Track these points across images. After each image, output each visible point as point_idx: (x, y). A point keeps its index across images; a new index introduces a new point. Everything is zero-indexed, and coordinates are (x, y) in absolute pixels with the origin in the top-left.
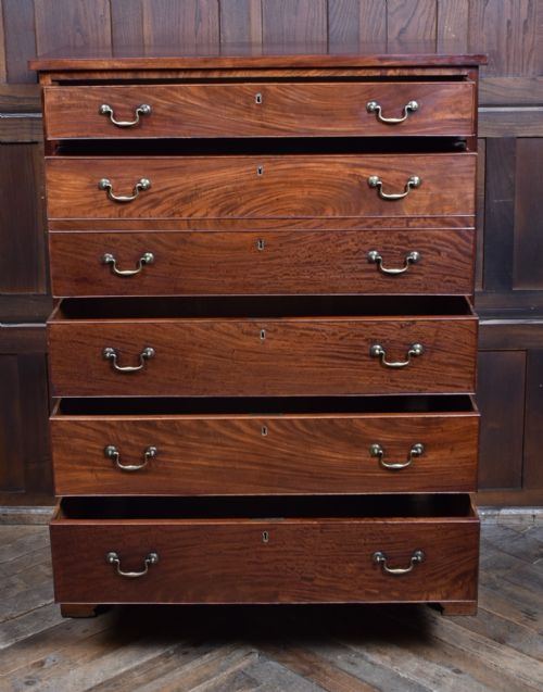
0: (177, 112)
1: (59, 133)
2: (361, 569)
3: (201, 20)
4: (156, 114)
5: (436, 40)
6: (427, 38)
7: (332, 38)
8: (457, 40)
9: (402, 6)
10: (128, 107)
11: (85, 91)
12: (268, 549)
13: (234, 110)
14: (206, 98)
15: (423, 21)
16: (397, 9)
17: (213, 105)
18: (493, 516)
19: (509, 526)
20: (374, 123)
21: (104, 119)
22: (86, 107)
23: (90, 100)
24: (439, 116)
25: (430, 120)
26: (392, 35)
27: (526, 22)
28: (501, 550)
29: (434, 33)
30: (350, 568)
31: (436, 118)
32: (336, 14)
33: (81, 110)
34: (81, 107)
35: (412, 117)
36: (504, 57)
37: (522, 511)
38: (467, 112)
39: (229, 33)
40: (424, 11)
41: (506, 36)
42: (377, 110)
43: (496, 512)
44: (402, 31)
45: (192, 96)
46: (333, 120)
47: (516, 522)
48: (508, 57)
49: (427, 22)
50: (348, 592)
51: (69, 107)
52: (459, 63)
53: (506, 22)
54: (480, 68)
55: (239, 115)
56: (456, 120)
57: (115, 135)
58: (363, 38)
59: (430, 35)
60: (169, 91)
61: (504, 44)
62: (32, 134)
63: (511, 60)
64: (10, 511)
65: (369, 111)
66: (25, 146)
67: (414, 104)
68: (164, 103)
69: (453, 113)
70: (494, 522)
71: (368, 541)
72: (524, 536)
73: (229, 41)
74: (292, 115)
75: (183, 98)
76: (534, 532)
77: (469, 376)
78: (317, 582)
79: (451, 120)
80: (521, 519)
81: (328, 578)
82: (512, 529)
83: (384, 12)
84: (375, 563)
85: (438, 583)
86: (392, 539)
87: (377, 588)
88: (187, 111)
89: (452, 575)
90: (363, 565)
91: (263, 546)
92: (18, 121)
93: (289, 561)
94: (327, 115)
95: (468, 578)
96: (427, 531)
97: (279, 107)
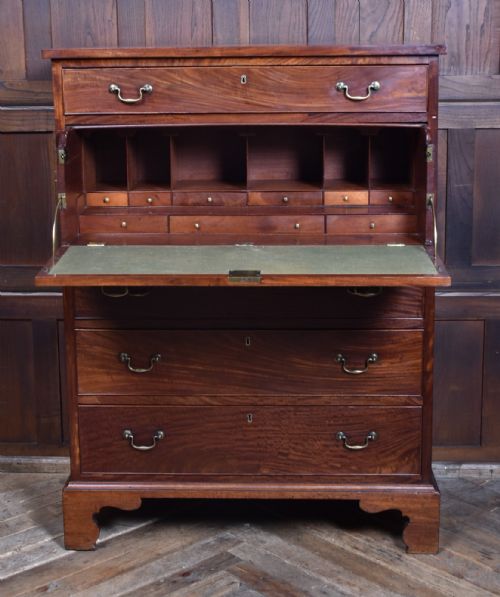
0: (173, 90)
1: (74, 109)
2: (325, 446)
3: (196, 25)
4: (156, 93)
6: (395, 39)
7: (311, 40)
9: (373, 12)
10: (133, 86)
11: (97, 73)
12: (252, 428)
13: (222, 89)
14: (199, 79)
15: (391, 26)
16: (369, 15)
17: (204, 85)
18: (454, 470)
19: (470, 479)
20: (342, 100)
21: (113, 96)
22: (97, 86)
23: (100, 80)
24: (398, 95)
25: (390, 98)
26: (364, 38)
27: (482, 26)
28: (461, 500)
29: (401, 36)
30: (318, 445)
31: (396, 96)
33: (93, 89)
35: (375, 95)
36: (463, 57)
37: (481, 466)
38: (421, 91)
39: (221, 37)
40: (392, 17)
41: (465, 39)
42: (345, 89)
43: (457, 467)
44: (373, 34)
45: (188, 77)
46: (307, 97)
47: (476, 476)
48: (467, 57)
49: (395, 27)
50: (316, 466)
51: (83, 87)
52: (421, 52)
53: (465, 26)
54: (440, 56)
55: (228, 93)
56: (412, 98)
57: (122, 110)
60: (169, 74)
61: (463, 47)
62: (47, 124)
63: (470, 60)
64: (23, 460)
65: (338, 89)
66: (41, 135)
67: (377, 84)
68: (164, 83)
69: (409, 91)
70: (455, 475)
71: (332, 422)
72: (482, 488)
74: (273, 93)
75: (179, 79)
76: (492, 485)
77: (417, 303)
78: (291, 457)
79: (408, 98)
80: (480, 474)
81: (299, 454)
82: (472, 483)
83: (357, 17)
84: (338, 440)
85: (390, 459)
86: (351, 421)
87: (340, 463)
88: (184, 90)
89: (400, 452)
90: (328, 443)
91: (248, 426)
92: (35, 113)
93: (268, 438)
94: (302, 93)
95: (413, 455)
96: (379, 414)
97: (262, 87)
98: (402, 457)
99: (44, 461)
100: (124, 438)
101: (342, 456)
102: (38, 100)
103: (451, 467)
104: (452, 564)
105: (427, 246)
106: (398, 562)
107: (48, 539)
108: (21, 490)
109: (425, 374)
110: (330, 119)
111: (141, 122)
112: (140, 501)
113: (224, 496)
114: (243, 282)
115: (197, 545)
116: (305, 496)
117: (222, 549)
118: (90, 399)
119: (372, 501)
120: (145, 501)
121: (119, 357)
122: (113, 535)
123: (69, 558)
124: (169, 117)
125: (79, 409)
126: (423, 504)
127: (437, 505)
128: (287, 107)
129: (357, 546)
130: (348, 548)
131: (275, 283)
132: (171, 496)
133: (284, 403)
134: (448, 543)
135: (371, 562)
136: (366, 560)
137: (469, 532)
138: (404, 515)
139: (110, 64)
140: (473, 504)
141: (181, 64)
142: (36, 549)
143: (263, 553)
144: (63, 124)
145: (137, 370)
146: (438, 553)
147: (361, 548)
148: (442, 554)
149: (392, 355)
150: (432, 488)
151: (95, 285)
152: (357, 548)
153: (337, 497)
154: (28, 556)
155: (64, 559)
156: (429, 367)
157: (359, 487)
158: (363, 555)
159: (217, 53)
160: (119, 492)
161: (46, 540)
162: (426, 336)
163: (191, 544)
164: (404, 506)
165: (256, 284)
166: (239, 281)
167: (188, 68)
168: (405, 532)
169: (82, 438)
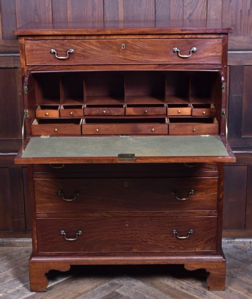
0: (86, 52)
1: (32, 62)
2: (167, 237)
3: (95, 9)
4: (76, 53)
5: (207, 19)
6: (202, 18)
7: (157, 18)
8: (216, 19)
9: (191, 3)
10: (63, 50)
11: (43, 43)
12: (128, 229)
13: (112, 51)
14: (99, 46)
15: (200, 10)
16: (188, 4)
17: (102, 49)
18: (231, 242)
19: (239, 247)
20: (176, 57)
21: (53, 55)
22: (44, 50)
23: (46, 47)
24: (206, 54)
25: (202, 56)
26: (186, 17)
27: (249, 10)
28: (235, 259)
29: (206, 16)
30: (163, 237)
31: (205, 55)
32: (159, 6)
33: (42, 52)
34: (42, 50)
35: (194, 55)
36: (239, 27)
37: (245, 240)
38: (219, 52)
39: (108, 16)
40: (201, 5)
41: (239, 17)
42: (178, 52)
43: (233, 241)
44: (191, 15)
45: (93, 45)
46: (158, 56)
47: (242, 245)
48: (241, 28)
49: (202, 11)
50: (161, 247)
51: (36, 50)
52: (219, 32)
53: (240, 10)
54: (229, 34)
55: (114, 54)
56: (214, 56)
57: (57, 63)
58: (172, 18)
59: (204, 17)
60: (82, 43)
61: (239, 21)
62: (15, 64)
64: (5, 240)
65: (174, 52)
66: (11, 69)
67: (195, 49)
68: (80, 48)
69: (212, 53)
70: (232, 245)
71: (170, 225)
72: (246, 252)
73: (108, 19)
74: (139, 54)
75: (89, 46)
76: (250, 250)
78: (148, 243)
79: (212, 56)
80: (245, 244)
81: (153, 241)
82: (240, 249)
83: (182, 5)
84: (173, 234)
85: (200, 243)
86: (180, 224)
87: (174, 245)
88: (91, 52)
89: (205, 240)
90: (168, 235)
91: (126, 227)
92: (8, 58)
93: (137, 234)
94: (155, 54)
95: (212, 241)
96: (195, 221)
97: (133, 50)
98: (207, 242)
99: (16, 240)
100: (61, 235)
101: (175, 242)
102: (9, 51)
103: (230, 241)
104: (232, 296)
105: (221, 136)
106: (204, 295)
107: (21, 286)
108: (5, 257)
109: (219, 200)
110: (170, 67)
111: (68, 69)
112: (70, 267)
113: (114, 263)
114: (126, 161)
115: (100, 287)
116: (156, 263)
117: (112, 290)
118: (42, 214)
119: (190, 265)
120: (72, 266)
121: (57, 193)
122: (55, 283)
123: (33, 297)
124: (83, 67)
125: (37, 220)
126: (217, 266)
127: (224, 266)
128: (147, 61)
129: (183, 287)
130: (178, 288)
131: (143, 161)
132: (86, 264)
133: (145, 216)
134: (229, 285)
135: (190, 296)
136: (187, 295)
137: (240, 278)
138: (207, 271)
139: (51, 38)
140: (242, 261)
141: (89, 38)
142: (15, 292)
143: (134, 292)
144: (26, 70)
145: (67, 200)
146: (224, 290)
147: (185, 287)
148: (226, 290)
149: (202, 190)
150: (222, 258)
151: (47, 163)
152: (182, 288)
153: (173, 263)
154: (11, 296)
155: (30, 297)
156: (221, 196)
157: (184, 258)
158: (186, 291)
159: (109, 32)
160: (59, 262)
161: (20, 286)
162: (219, 180)
163: (96, 287)
164: (207, 267)
165: (133, 162)
166: (124, 160)
167: (93, 40)
168: (208, 280)
169: (38, 234)
